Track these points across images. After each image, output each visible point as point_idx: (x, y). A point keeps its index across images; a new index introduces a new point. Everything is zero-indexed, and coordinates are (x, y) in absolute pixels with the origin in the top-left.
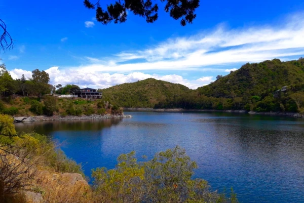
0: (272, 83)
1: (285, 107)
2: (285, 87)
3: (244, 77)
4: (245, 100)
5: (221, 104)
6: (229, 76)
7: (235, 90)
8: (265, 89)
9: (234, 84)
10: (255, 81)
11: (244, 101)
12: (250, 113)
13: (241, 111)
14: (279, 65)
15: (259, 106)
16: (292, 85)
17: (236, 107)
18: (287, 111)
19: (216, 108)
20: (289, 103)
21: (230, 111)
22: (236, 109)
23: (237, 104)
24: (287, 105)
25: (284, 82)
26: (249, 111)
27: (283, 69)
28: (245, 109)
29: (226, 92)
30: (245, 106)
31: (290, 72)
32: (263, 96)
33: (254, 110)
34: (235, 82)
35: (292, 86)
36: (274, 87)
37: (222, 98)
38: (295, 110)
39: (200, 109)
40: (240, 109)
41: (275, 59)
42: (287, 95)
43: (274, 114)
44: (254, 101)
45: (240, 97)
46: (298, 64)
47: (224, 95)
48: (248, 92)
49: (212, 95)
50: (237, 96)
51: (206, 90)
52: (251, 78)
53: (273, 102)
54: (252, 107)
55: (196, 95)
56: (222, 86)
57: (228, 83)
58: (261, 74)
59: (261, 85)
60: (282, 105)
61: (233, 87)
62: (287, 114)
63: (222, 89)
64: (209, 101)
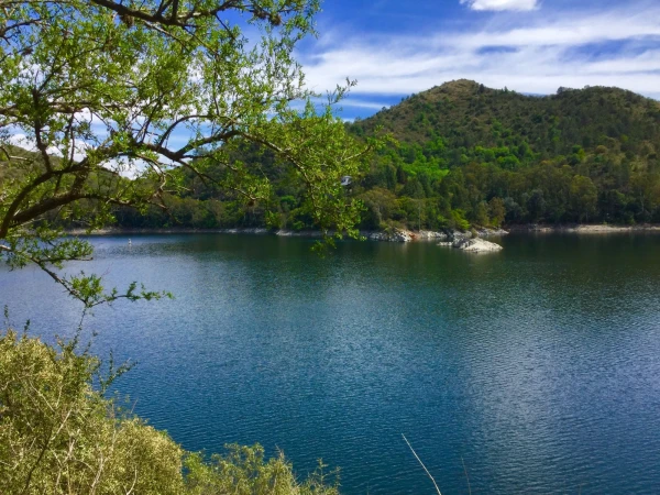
5: (212, 215)
12: (280, 233)
13: (258, 231)
15: (297, 218)
17: (245, 222)
19: (202, 225)
21: (233, 231)
22: (246, 227)
23: (249, 214)
26: (278, 229)
33: (289, 227)
37: (213, 201)
39: (161, 227)
40: (256, 225)
42: (354, 195)
47: (216, 194)
49: (190, 195)
54: (284, 219)
64: (184, 207)
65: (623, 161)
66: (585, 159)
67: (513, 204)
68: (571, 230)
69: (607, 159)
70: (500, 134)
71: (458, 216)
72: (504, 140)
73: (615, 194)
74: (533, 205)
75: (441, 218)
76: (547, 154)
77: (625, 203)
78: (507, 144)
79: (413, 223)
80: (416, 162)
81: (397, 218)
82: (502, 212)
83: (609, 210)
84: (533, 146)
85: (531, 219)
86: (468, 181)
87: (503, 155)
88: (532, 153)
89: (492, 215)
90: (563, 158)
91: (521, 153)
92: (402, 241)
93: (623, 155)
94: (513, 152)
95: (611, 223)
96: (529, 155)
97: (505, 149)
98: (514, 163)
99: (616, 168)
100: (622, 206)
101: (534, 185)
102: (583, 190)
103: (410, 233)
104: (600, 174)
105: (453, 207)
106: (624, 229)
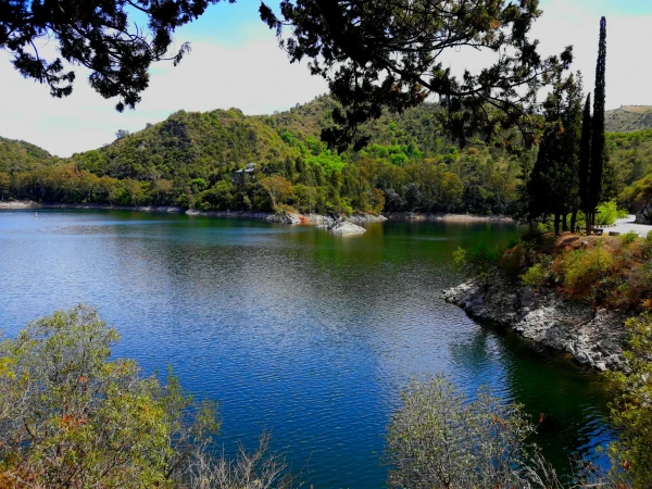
0: (228, 155)
1: (252, 203)
2: (252, 164)
3: (176, 139)
4: (178, 186)
5: (127, 194)
6: (143, 134)
7: (156, 164)
8: (216, 166)
9: (154, 152)
10: (197, 148)
11: (176, 189)
12: (189, 212)
13: (170, 210)
14: (239, 120)
15: (206, 198)
16: (262, 161)
17: (159, 201)
18: (255, 209)
19: (118, 202)
20: (259, 194)
21: (147, 209)
22: (161, 205)
23: (162, 193)
24: (256, 198)
25: (250, 154)
26: (187, 208)
27: (247, 129)
28: (179, 205)
29: (139, 167)
30: (179, 199)
31: (259, 136)
32: (213, 180)
33: (197, 207)
34: (156, 148)
35: (262, 164)
36: (233, 163)
37: (130, 180)
38: (268, 209)
39: (79, 203)
40: (168, 204)
41: (232, 109)
42: (255, 181)
43: (234, 215)
44: (196, 188)
45: (168, 179)
46: (273, 124)
47: (134, 174)
48: (184, 170)
49: (108, 173)
50: (162, 177)
51: (93, 161)
52: (189, 141)
53: (232, 192)
54: (193, 200)
55: (70, 172)
56: (130, 154)
57: (142, 148)
58: (209, 136)
59: (209, 157)
60: (246, 199)
61: (153, 157)
62: (256, 215)
63: (131, 160)
64: (101, 185)
65: (488, 161)
66: (458, 159)
67: (395, 194)
68: (439, 218)
69: (476, 159)
70: (394, 133)
71: (344, 203)
72: (397, 140)
73: (477, 189)
74: (410, 196)
75: (329, 204)
76: (429, 152)
77: (485, 197)
78: (399, 142)
79: (304, 208)
80: (322, 154)
81: (290, 202)
82: (382, 201)
83: (472, 203)
84: (420, 145)
85: (408, 208)
86: (362, 173)
87: (395, 152)
88: (418, 152)
89: (375, 203)
90: (441, 157)
91: (409, 151)
92: (290, 223)
93: (489, 157)
94: (403, 150)
95: (473, 213)
96: (415, 154)
97: (397, 147)
98: (403, 160)
99: (482, 168)
100: (482, 200)
101: (414, 180)
102: (451, 185)
103: (301, 216)
104: (468, 172)
105: (341, 196)
106: (483, 219)
